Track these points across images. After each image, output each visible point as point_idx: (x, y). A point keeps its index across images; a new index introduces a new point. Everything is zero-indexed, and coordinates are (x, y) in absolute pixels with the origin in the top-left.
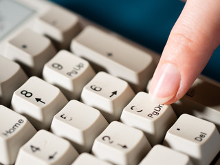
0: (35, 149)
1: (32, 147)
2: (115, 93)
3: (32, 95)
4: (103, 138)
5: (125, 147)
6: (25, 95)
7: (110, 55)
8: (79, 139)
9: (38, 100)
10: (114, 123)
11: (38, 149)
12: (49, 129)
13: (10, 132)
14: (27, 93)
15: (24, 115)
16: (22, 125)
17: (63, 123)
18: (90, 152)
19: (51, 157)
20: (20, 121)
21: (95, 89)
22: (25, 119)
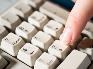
0: (25, 50)
1: (24, 49)
2: (57, 29)
3: (23, 29)
4: (52, 47)
5: (61, 50)
6: (21, 29)
7: (55, 13)
8: (42, 47)
9: (26, 31)
10: (57, 41)
11: (26, 50)
12: (30, 43)
13: (15, 43)
14: (22, 28)
15: (21, 37)
16: (20, 41)
17: (36, 40)
18: (47, 52)
19: (31, 54)
20: (19, 39)
21: (49, 27)
22: (21, 38)
